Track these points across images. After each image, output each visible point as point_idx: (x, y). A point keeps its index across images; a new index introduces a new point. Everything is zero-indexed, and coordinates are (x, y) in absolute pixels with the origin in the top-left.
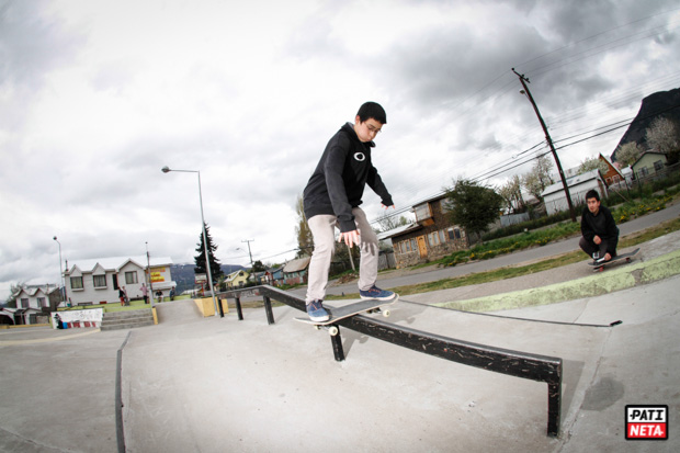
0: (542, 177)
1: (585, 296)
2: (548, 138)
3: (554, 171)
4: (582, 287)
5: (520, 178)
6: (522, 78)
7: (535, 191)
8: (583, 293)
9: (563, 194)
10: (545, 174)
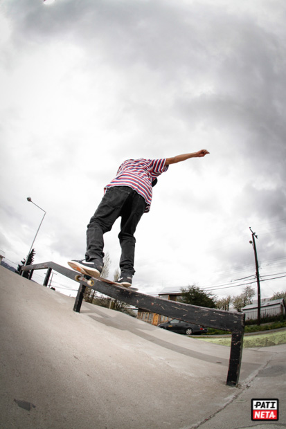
0: (245, 299)
1: (258, 346)
2: (257, 273)
3: (255, 298)
4: (257, 341)
5: (232, 298)
6: (253, 234)
7: (238, 308)
8: (257, 344)
9: (257, 310)
10: (248, 298)
